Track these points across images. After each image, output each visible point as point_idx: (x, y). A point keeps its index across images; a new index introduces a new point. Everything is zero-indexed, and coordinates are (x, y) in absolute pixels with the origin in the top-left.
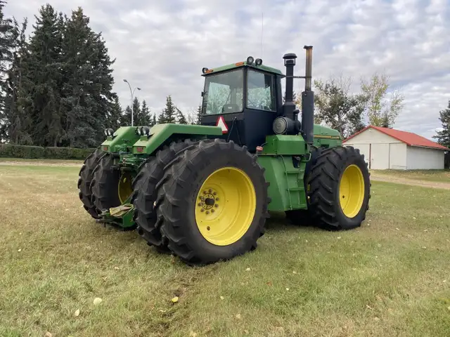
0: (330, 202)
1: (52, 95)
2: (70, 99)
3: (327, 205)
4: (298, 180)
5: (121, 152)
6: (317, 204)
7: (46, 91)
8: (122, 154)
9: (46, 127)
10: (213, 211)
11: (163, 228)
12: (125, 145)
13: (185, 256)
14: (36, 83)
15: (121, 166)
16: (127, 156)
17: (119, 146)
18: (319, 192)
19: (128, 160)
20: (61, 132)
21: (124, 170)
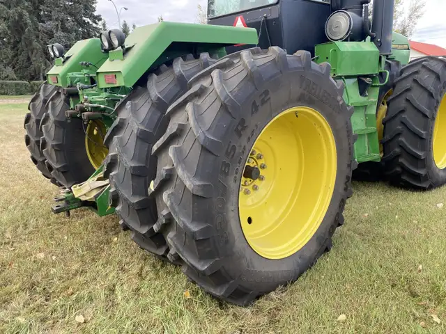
0: (420, 153)
1: (29, 21)
2: (49, 25)
3: (415, 158)
4: (366, 116)
5: (79, 85)
6: (399, 156)
7: (21, 15)
8: (82, 89)
9: (29, 59)
10: (255, 188)
11: (170, 237)
12: (85, 71)
13: (219, 292)
14: (9, 7)
15: (83, 110)
16: (90, 91)
17: (75, 74)
18: (402, 139)
19: (93, 98)
20: (45, 64)
21: (89, 118)
